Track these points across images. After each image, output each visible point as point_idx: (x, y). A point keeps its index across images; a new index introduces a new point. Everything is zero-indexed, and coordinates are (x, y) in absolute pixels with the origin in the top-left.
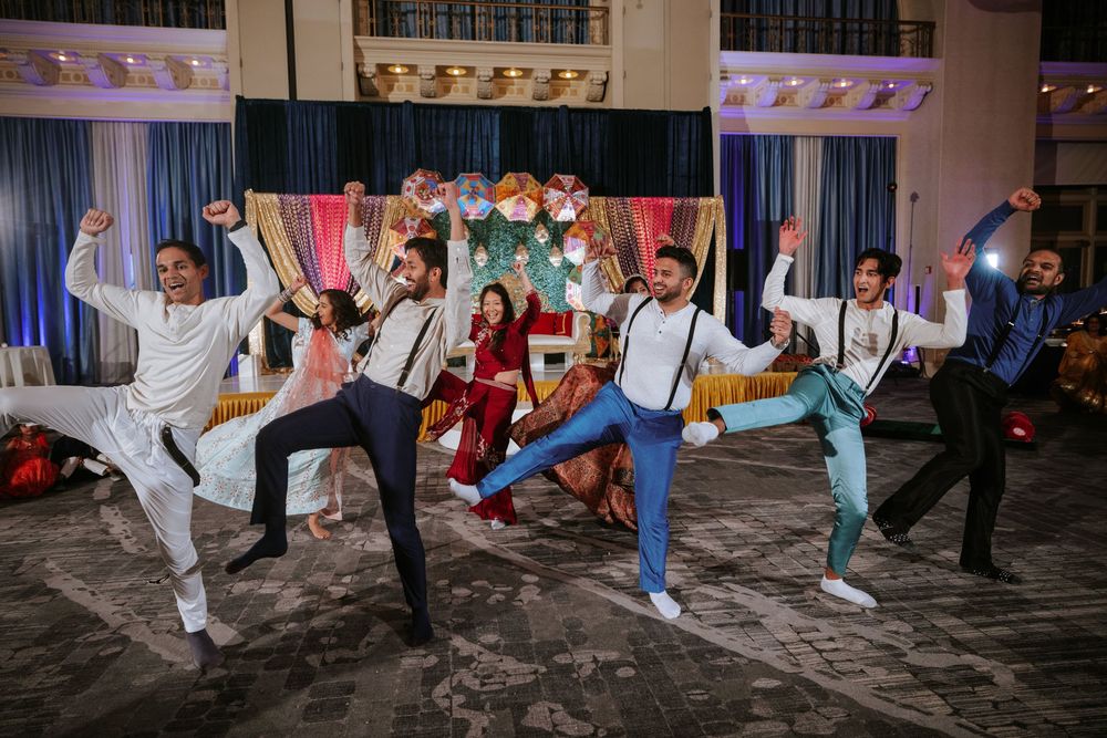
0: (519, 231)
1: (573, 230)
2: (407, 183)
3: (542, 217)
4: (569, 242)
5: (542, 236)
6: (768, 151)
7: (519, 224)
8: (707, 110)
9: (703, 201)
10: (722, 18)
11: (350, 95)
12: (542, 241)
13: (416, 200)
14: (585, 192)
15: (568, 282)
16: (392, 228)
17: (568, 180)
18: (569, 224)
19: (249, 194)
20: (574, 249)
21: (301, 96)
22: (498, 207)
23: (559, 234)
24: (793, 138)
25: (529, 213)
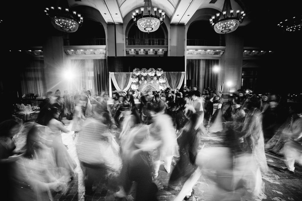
0: (152, 78)
1: (161, 77)
2: (134, 70)
3: (156, 75)
4: (160, 79)
5: (155, 78)
6: (196, 62)
7: (152, 76)
8: (184, 56)
9: (182, 72)
10: (187, 40)
11: (125, 55)
12: (155, 79)
13: (135, 73)
14: (163, 71)
15: (160, 86)
16: (132, 77)
17: (160, 69)
18: (160, 76)
19: (110, 72)
20: (161, 80)
21: (117, 56)
22: (148, 74)
23: (158, 78)
24: (200, 60)
25: (153, 74)
